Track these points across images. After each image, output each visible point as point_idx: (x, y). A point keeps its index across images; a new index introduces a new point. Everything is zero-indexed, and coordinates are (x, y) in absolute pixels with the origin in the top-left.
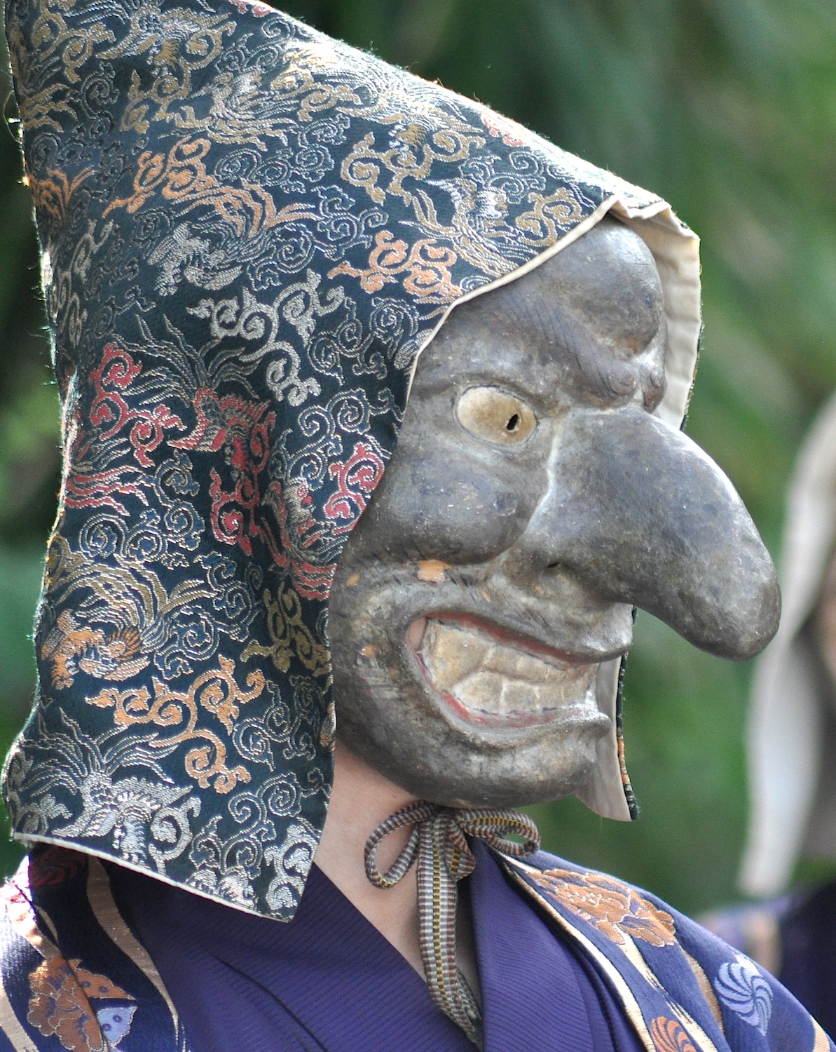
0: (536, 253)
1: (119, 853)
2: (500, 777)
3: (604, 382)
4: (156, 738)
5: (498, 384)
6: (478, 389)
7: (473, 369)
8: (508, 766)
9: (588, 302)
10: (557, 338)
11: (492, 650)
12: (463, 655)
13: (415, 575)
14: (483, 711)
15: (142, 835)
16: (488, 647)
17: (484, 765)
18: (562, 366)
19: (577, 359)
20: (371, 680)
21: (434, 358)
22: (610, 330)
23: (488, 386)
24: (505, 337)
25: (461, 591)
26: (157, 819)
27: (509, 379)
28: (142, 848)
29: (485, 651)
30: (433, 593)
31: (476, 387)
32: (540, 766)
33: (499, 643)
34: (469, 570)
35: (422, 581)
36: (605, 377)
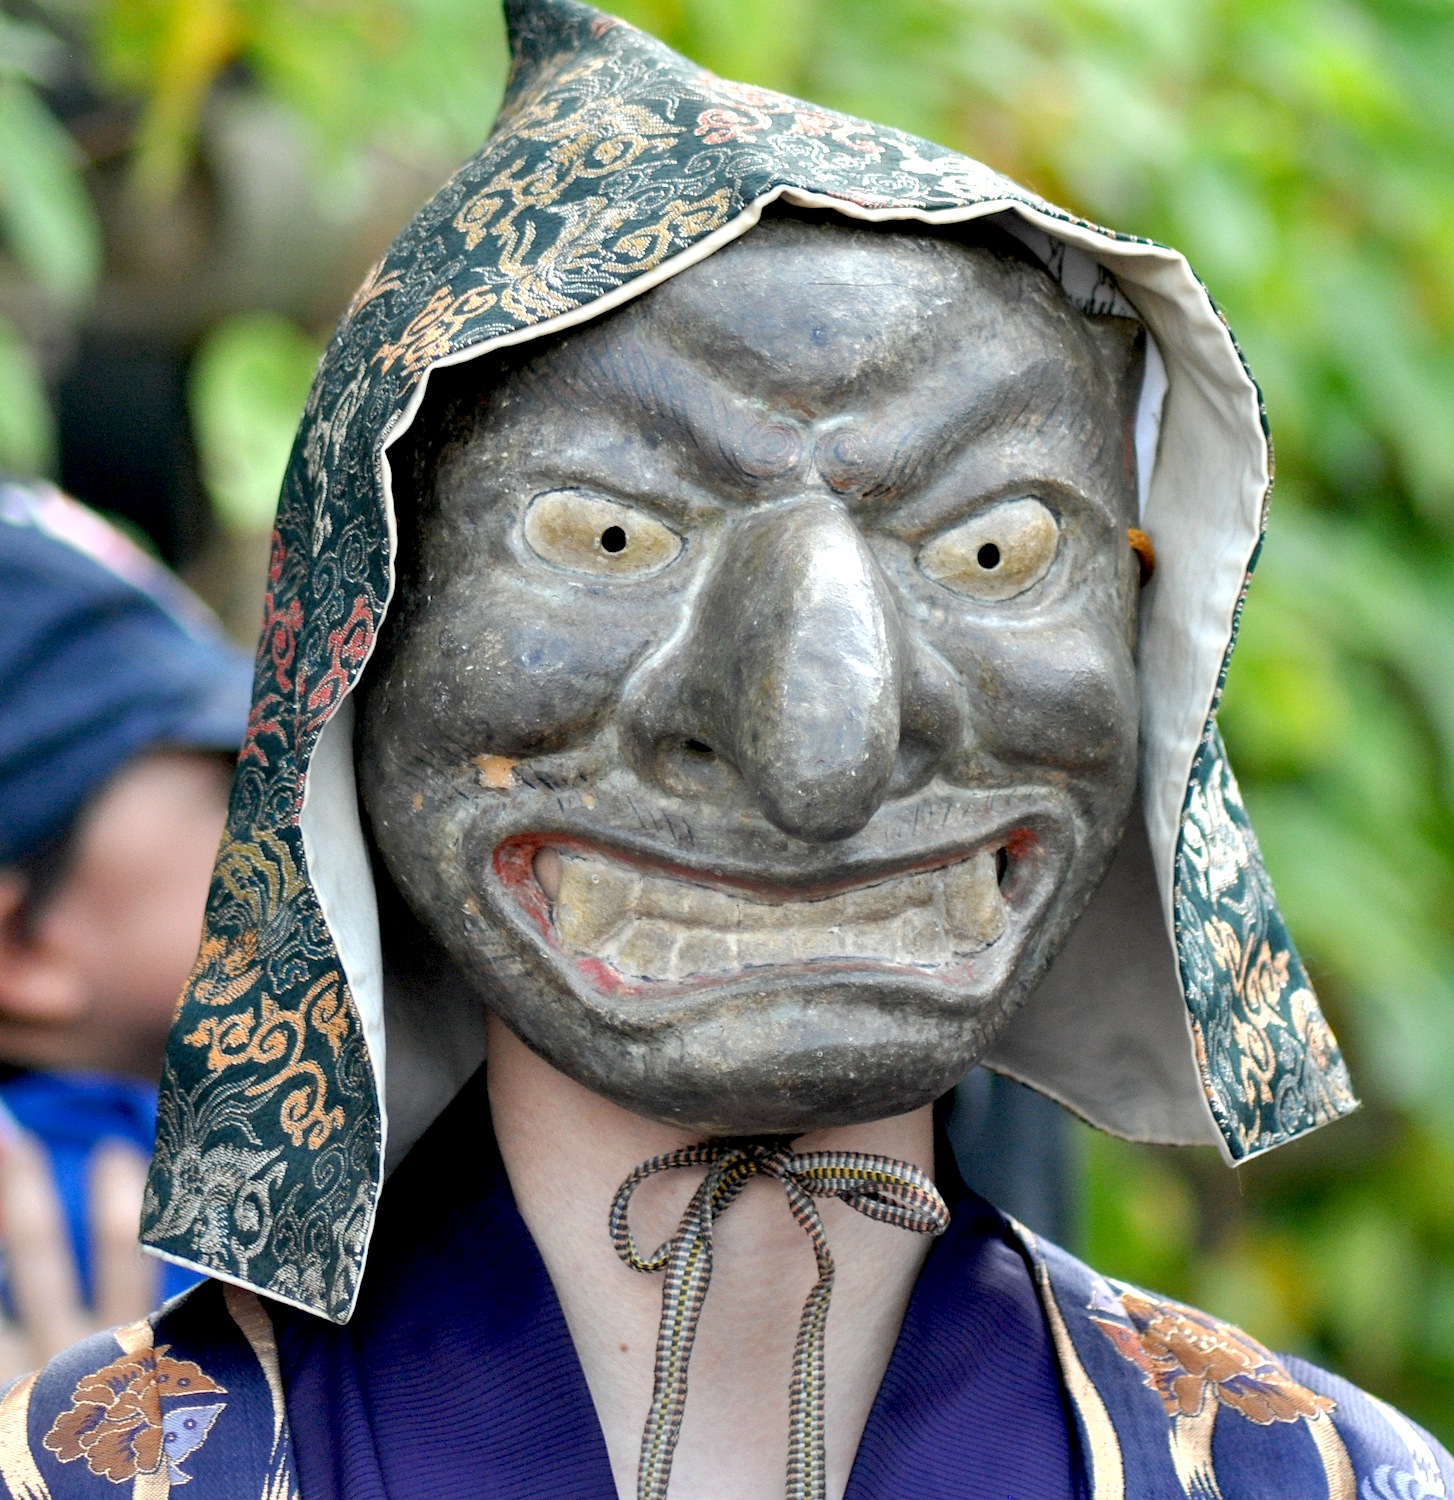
0: (618, 282)
1: (195, 1256)
2: (668, 1073)
3: (730, 463)
4: (254, 1084)
5: (575, 485)
6: (550, 495)
7: (531, 466)
8: (676, 1055)
9: (706, 345)
10: (659, 405)
11: (636, 885)
12: (596, 895)
13: (477, 781)
14: (645, 978)
15: (225, 1227)
16: (631, 881)
17: (648, 1058)
18: (677, 446)
19: (690, 432)
20: (489, 952)
21: (485, 459)
22: (752, 386)
23: (562, 490)
24: (585, 414)
25: (544, 798)
26: (241, 1201)
27: (582, 473)
28: (224, 1245)
29: (625, 887)
30: (504, 805)
31: (545, 493)
32: (722, 1049)
33: (644, 874)
34: (548, 764)
35: (488, 789)
36: (728, 454)
